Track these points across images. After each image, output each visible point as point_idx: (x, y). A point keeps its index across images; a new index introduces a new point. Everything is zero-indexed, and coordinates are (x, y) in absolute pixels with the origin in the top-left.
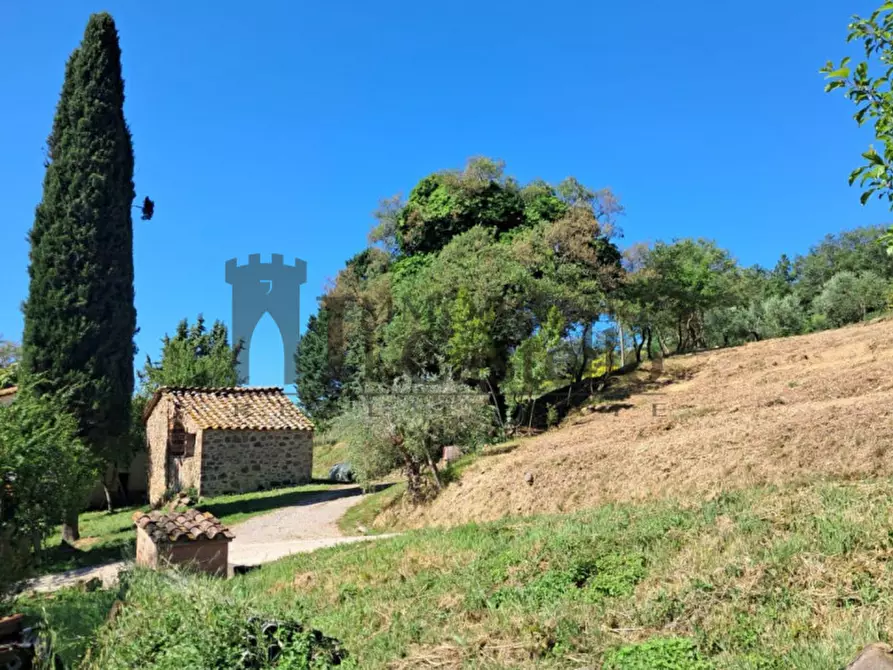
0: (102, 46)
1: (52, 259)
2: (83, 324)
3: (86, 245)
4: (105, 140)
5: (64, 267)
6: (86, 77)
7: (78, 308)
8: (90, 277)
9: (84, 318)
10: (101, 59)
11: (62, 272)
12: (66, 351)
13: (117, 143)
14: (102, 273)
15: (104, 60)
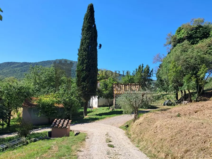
0: (90, 11)
1: (80, 59)
2: (85, 73)
3: (85, 56)
4: (89, 32)
5: (82, 61)
6: (87, 19)
7: (84, 69)
8: (86, 63)
9: (85, 71)
10: (89, 14)
11: (82, 62)
12: (82, 78)
13: (92, 33)
14: (88, 62)
15: (90, 14)
